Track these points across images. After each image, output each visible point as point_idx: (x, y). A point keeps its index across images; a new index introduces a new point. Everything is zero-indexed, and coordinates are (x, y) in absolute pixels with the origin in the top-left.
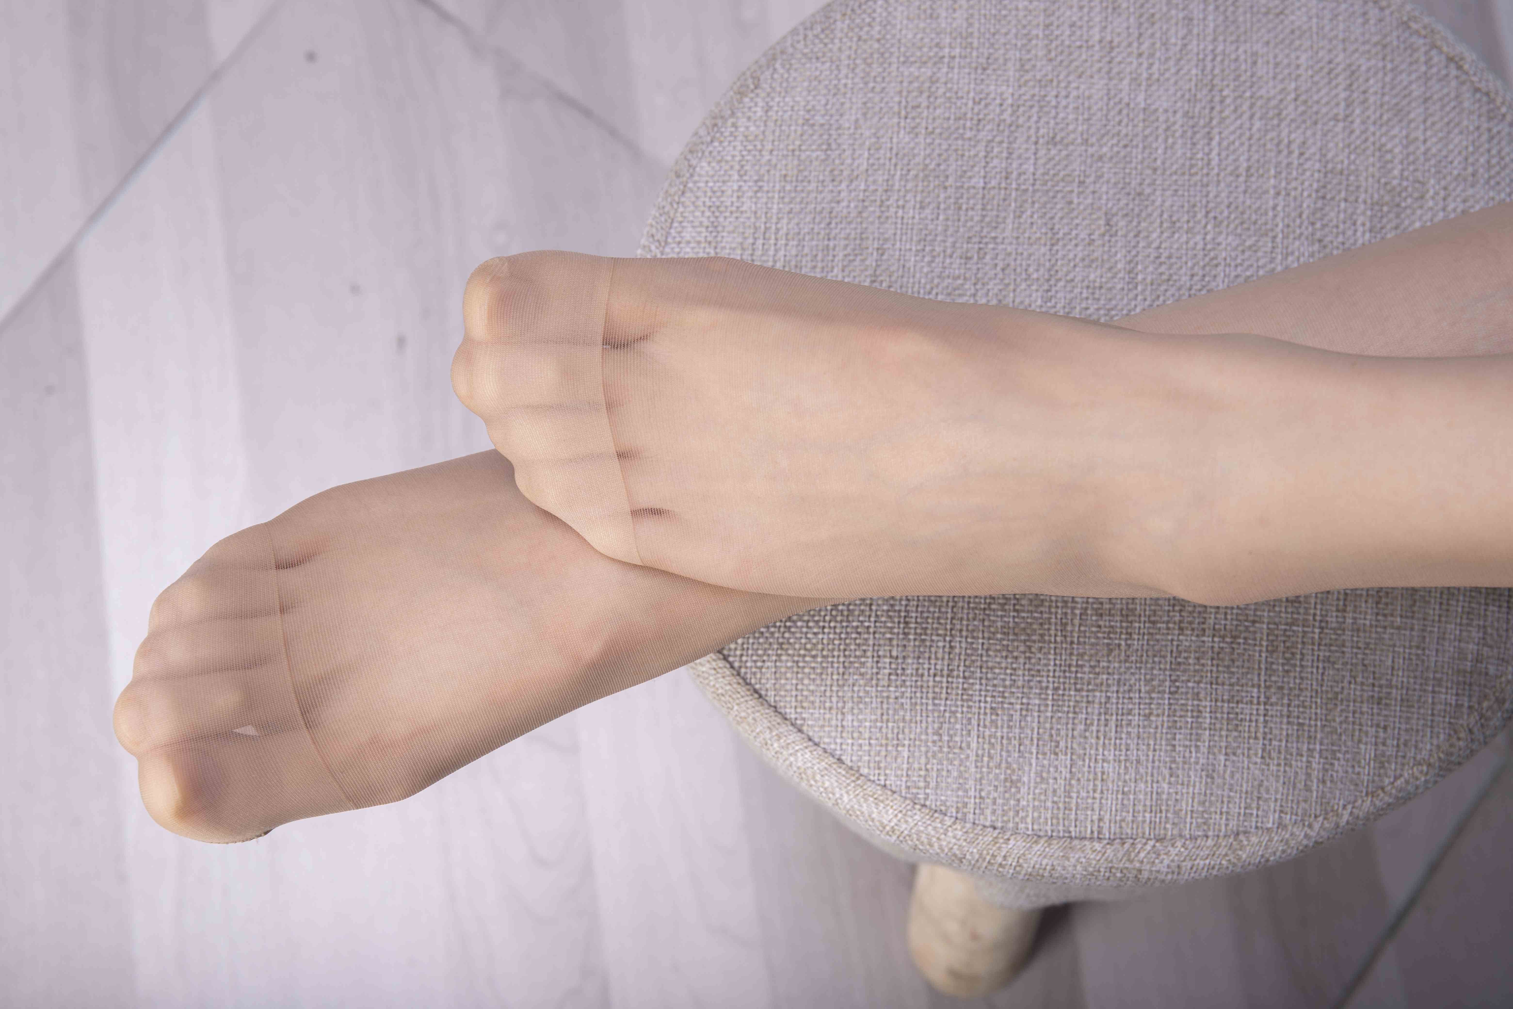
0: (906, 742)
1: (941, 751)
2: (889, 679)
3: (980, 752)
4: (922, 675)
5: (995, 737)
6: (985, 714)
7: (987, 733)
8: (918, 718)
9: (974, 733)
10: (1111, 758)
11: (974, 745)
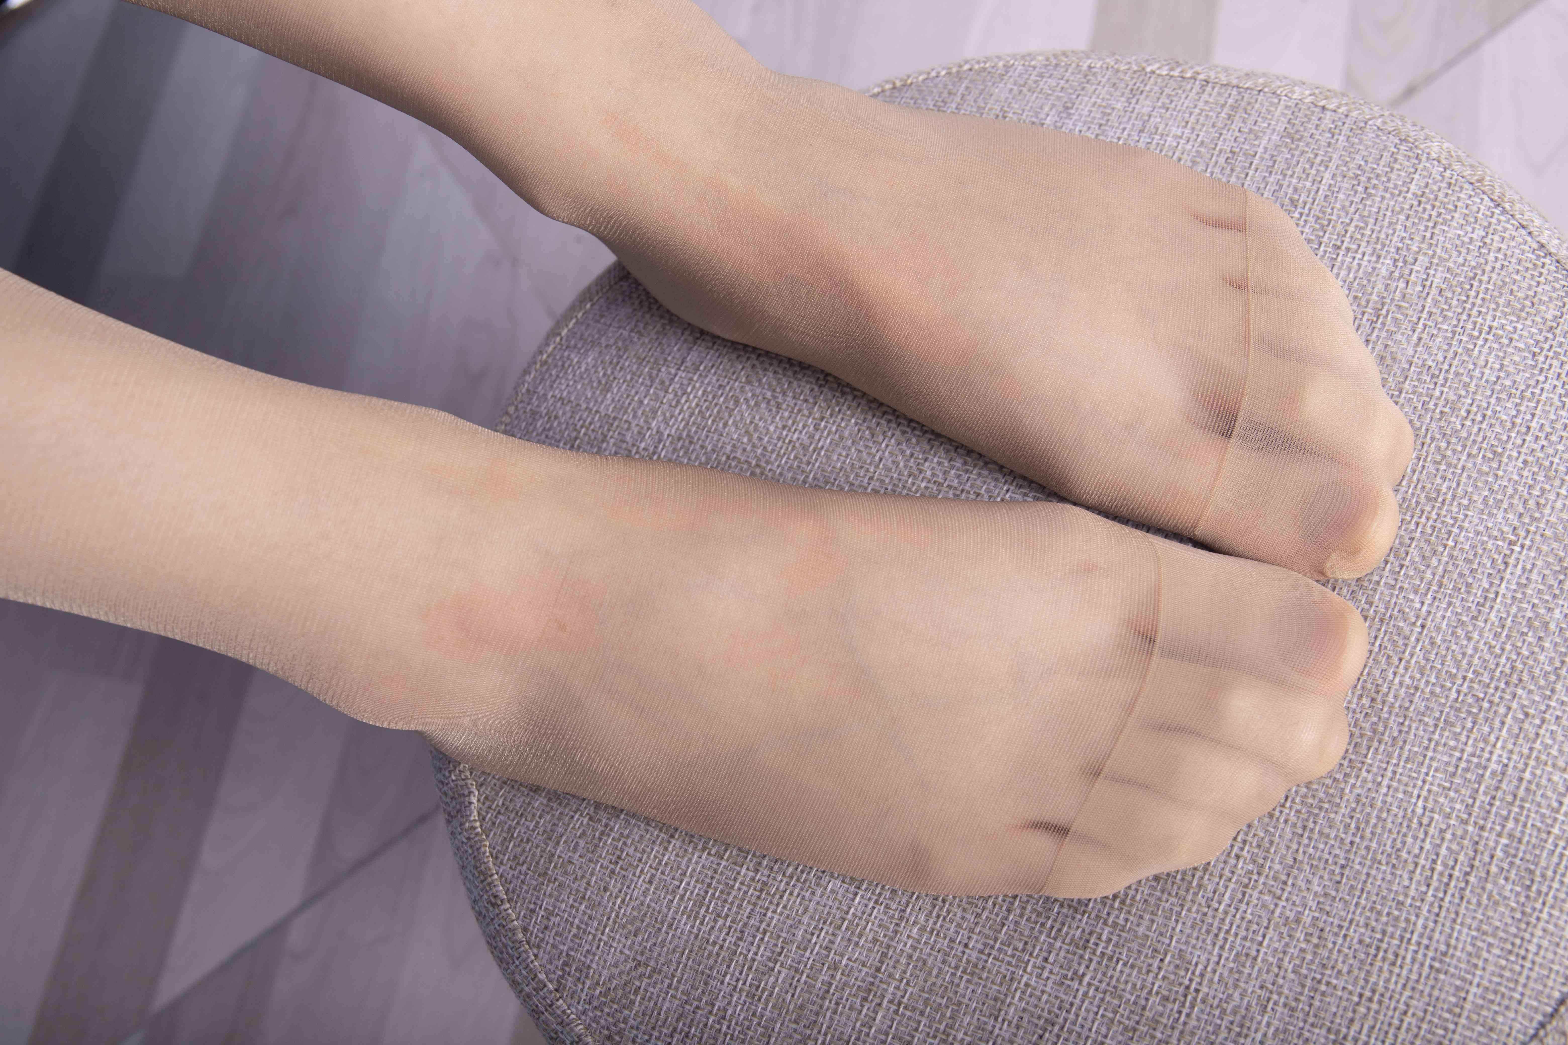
0: (1409, 195)
1: (1369, 179)
2: (1416, 260)
3: (1322, 169)
4: (1372, 255)
5: (1300, 179)
6: (1305, 203)
7: (1308, 184)
8: (1389, 214)
9: (1323, 187)
10: (1169, 139)
11: (1327, 175)
